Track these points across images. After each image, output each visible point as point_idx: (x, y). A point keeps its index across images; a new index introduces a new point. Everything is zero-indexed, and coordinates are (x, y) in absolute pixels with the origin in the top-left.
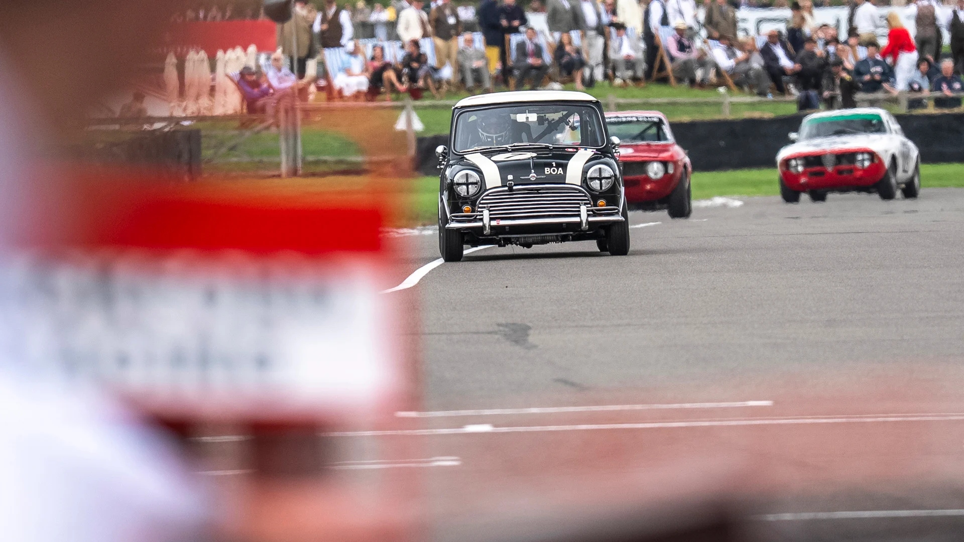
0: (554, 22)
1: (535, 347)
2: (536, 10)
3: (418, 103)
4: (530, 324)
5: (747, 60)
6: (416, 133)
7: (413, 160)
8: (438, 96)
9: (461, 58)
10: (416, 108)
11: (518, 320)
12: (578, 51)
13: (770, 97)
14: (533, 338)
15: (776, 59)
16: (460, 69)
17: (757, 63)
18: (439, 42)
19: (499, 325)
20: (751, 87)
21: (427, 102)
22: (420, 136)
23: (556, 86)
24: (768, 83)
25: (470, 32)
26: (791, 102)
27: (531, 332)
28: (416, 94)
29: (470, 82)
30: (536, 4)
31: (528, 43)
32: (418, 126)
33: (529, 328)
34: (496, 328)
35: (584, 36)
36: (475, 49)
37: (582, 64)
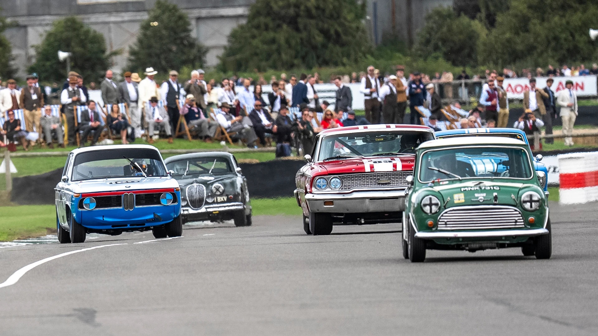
0: (107, 97)
1: (99, 325)
2: (93, 89)
3: (14, 154)
4: (96, 309)
5: (240, 121)
6: (12, 174)
7: (11, 193)
8: (27, 150)
9: (43, 122)
10: (11, 157)
11: (87, 306)
12: (124, 118)
13: (256, 148)
14: (98, 319)
15: (260, 121)
16: (43, 130)
17: (247, 124)
18: (27, 112)
19: (75, 310)
20: (244, 141)
21: (20, 154)
22: (15, 176)
23: (109, 141)
24: (255, 138)
25: (49, 105)
26: (272, 151)
27: (97, 315)
28: (11, 148)
29: (49, 140)
30: (93, 84)
31: (90, 111)
32: (13, 169)
33: (95, 312)
34: (73, 312)
35: (127, 106)
36: (53, 116)
37: (126, 125)
